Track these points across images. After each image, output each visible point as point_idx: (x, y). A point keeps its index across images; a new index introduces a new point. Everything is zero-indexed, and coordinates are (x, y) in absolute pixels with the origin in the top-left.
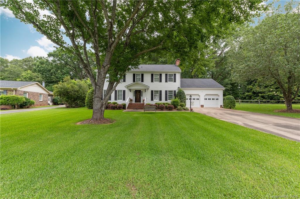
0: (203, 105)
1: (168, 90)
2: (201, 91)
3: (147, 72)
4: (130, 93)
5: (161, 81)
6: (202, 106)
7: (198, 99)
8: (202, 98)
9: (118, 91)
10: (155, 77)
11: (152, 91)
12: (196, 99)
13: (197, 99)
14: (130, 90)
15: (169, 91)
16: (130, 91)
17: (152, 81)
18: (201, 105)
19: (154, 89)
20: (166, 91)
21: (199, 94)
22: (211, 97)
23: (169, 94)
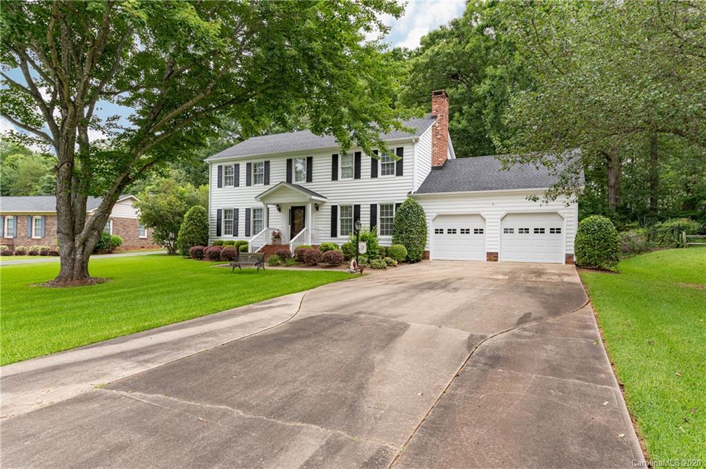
0: (497, 253)
1: (378, 201)
2: (489, 201)
3: (322, 152)
4: (280, 214)
5: (357, 175)
6: (493, 257)
7: (479, 231)
8: (493, 228)
9: (254, 211)
10: (342, 163)
11: (334, 209)
12: (472, 231)
13: (476, 231)
14: (278, 206)
15: (382, 206)
16: (279, 210)
17: (335, 177)
18: (489, 254)
19: (339, 202)
20: (373, 207)
21: (482, 214)
22: (532, 224)
23: (382, 214)
